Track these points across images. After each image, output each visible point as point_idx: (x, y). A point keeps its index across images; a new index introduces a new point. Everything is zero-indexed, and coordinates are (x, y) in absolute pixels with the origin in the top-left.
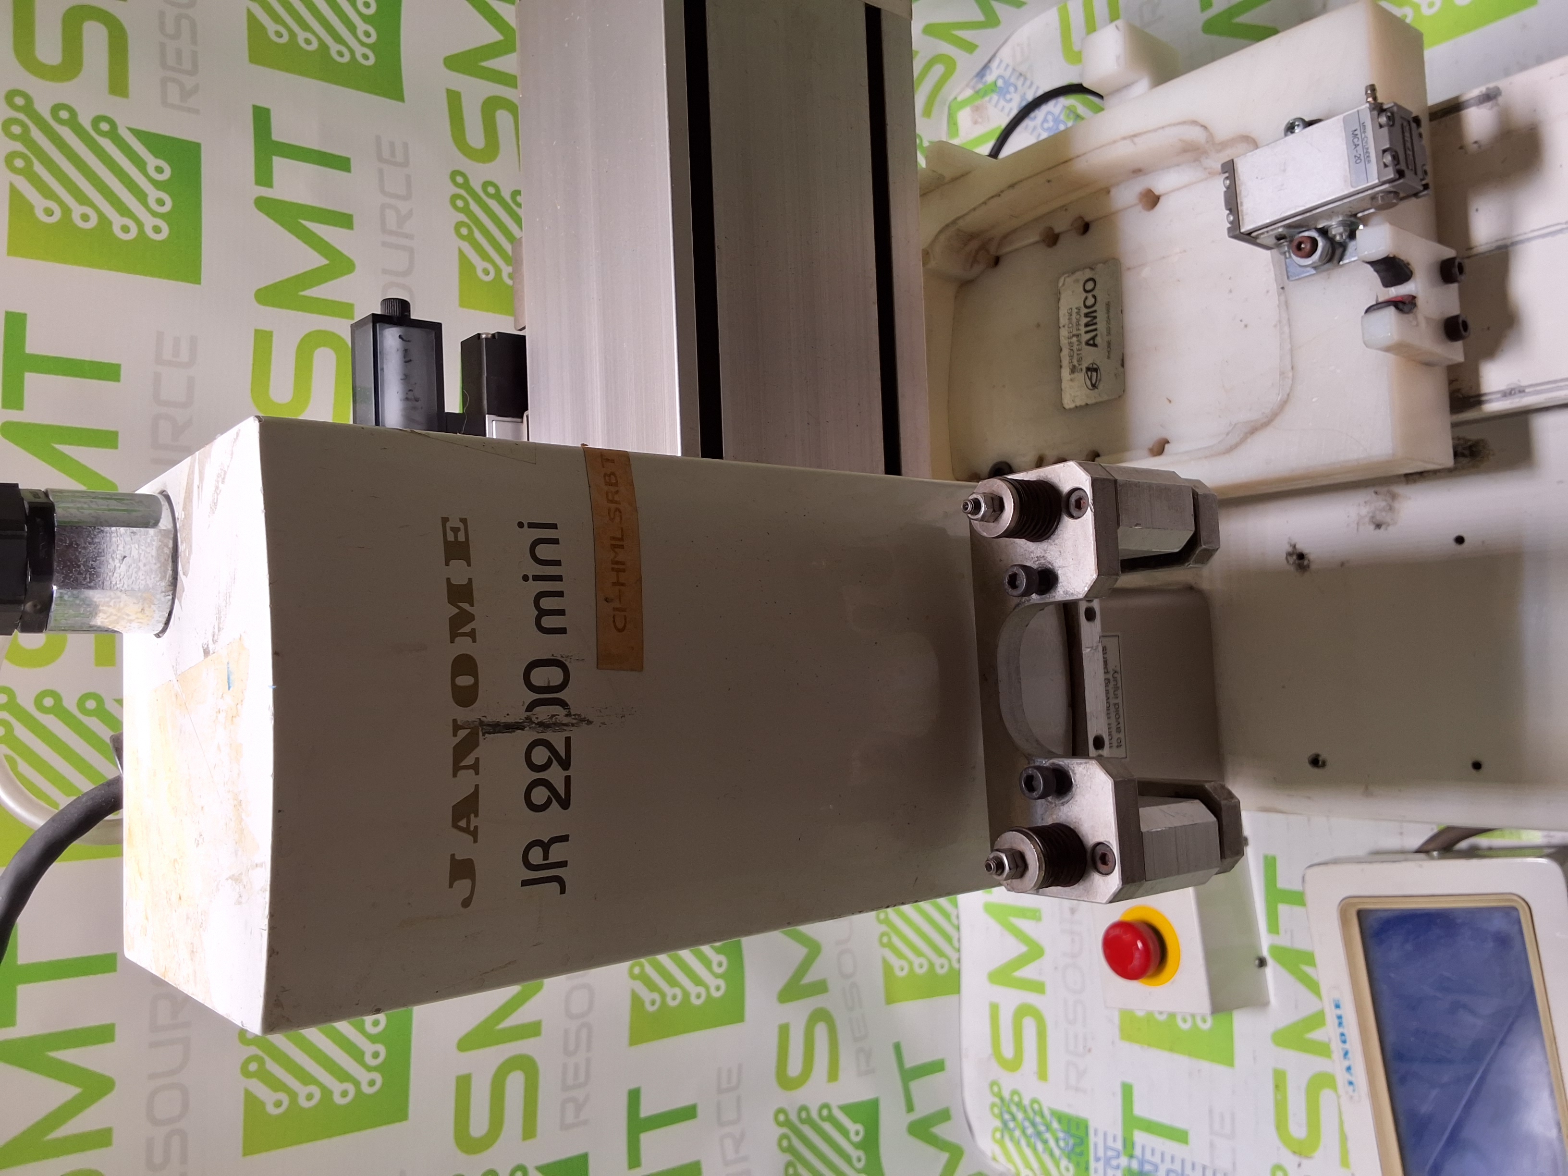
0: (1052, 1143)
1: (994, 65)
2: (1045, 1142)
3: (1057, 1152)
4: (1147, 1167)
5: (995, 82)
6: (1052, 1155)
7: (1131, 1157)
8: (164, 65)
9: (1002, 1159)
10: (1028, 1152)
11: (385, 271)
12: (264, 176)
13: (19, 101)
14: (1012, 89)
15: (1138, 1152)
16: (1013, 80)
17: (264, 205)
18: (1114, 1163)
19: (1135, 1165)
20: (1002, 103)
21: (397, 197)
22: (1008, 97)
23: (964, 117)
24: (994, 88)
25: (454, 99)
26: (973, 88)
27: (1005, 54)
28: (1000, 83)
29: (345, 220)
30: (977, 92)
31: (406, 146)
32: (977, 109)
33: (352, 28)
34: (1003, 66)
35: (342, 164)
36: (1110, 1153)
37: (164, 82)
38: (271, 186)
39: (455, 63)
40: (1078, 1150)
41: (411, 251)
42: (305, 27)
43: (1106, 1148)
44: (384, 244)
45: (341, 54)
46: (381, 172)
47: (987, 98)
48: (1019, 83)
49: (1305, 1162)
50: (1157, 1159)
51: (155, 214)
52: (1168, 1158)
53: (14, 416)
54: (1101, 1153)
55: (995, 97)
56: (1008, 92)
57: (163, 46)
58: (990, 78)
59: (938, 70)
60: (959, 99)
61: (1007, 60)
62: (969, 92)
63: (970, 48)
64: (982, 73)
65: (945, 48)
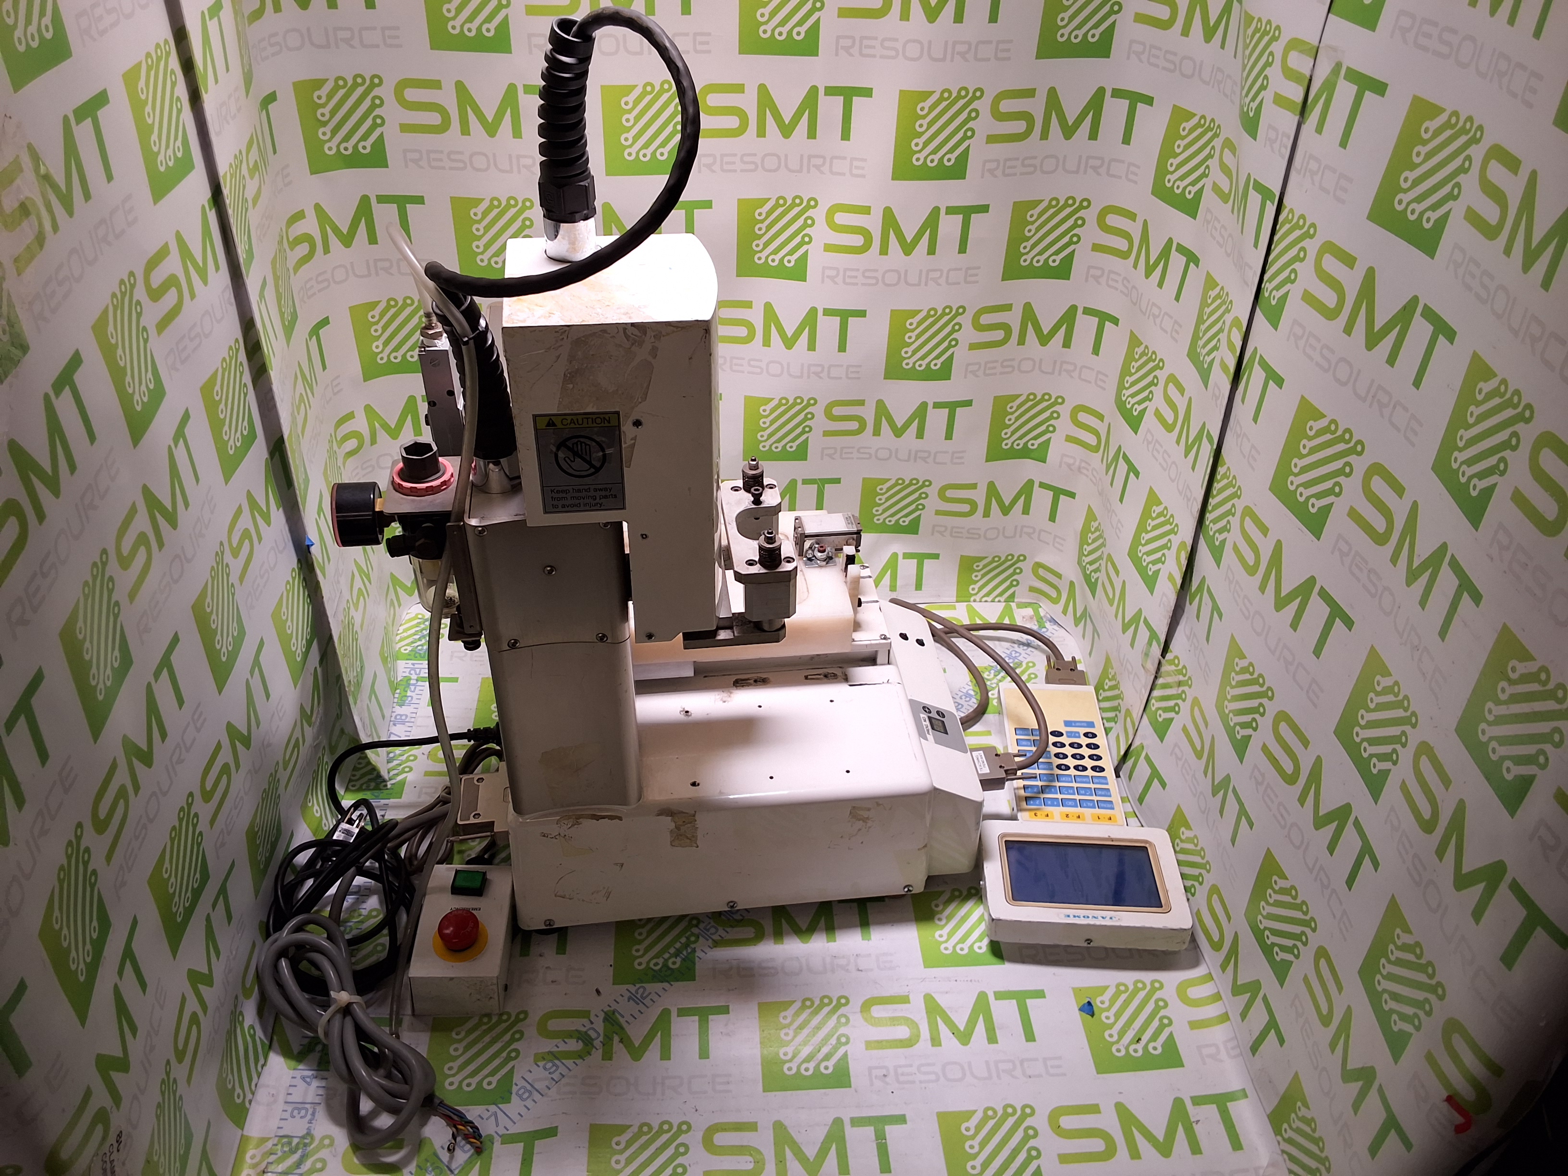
0: (419, 643)
1: (1056, 627)
2: (420, 639)
3: (416, 645)
4: (412, 688)
5: (1045, 627)
6: (413, 642)
7: (417, 680)
8: (1006, 160)
9: (407, 617)
10: (413, 631)
11: (906, 271)
12: (950, 211)
13: (978, 94)
15: (420, 683)
17: (936, 210)
18: (412, 672)
19: (412, 682)
21: (947, 277)
23: (1029, 611)
24: (1041, 626)
25: (1008, 307)
26: (1045, 616)
28: (1044, 629)
29: (931, 251)
30: (1041, 618)
31: (977, 282)
32: (1031, 618)
33: (1040, 253)
34: (1054, 631)
35: (962, 249)
36: (418, 671)
37: (998, 161)
38: (946, 214)
39: (1028, 307)
40: (417, 655)
41: (919, 285)
42: (1038, 230)
43: (421, 669)
44: (921, 271)
45: (1025, 248)
46: (961, 269)
47: (1036, 623)
49: (426, 756)
50: (417, 691)
51: (926, 158)
52: (419, 697)
53: (821, 92)
54: (416, 666)
57: (1017, 159)
58: (1048, 625)
59: (1054, 594)
60: (1040, 609)
61: (1056, 634)
62: (1042, 615)
63: (1065, 612)
64: (1053, 621)
65: (1064, 597)
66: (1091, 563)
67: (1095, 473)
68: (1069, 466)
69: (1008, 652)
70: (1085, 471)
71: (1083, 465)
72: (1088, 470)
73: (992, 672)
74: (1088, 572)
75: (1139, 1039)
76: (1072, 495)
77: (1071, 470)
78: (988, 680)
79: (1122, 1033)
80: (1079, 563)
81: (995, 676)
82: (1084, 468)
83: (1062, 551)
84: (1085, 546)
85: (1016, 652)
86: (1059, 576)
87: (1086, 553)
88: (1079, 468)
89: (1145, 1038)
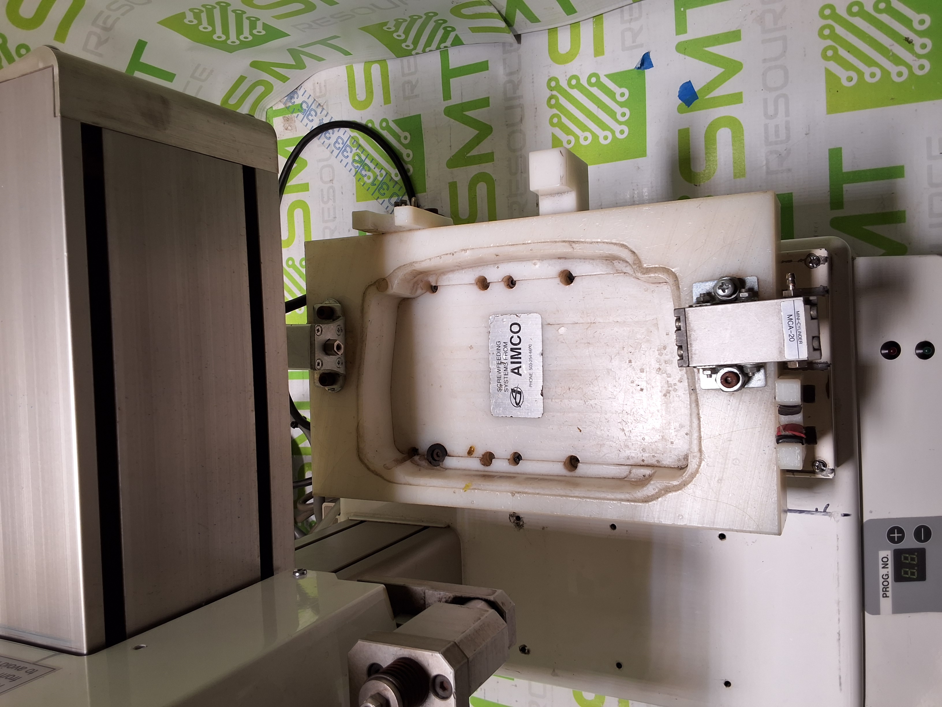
1: (300, 92)
5: (301, 104)
14: (313, 113)
16: (313, 107)
20: (306, 121)
22: (310, 118)
23: (278, 121)
24: (299, 108)
26: (285, 104)
27: (308, 86)
28: (304, 106)
30: (288, 108)
32: (287, 120)
34: (307, 95)
47: (295, 115)
48: (319, 110)
55: (301, 116)
56: (310, 114)
58: (297, 101)
59: (260, 89)
60: (274, 109)
61: (310, 92)
62: (281, 106)
63: (284, 79)
64: (291, 95)
65: (266, 77)
66: (239, 31)
67: (113, 7)
68: (100, 43)
69: (336, 152)
70: (110, 22)
71: (100, 22)
72: (108, 17)
73: (364, 173)
74: (250, 38)
75: (907, 39)
76: (141, 46)
77: (106, 41)
78: (376, 179)
79: (896, 60)
80: (231, 49)
81: (369, 170)
82: (104, 23)
83: (212, 71)
84: (215, 37)
85: (336, 142)
86: (242, 79)
87: (224, 38)
88: (106, 29)
89: (905, 32)
